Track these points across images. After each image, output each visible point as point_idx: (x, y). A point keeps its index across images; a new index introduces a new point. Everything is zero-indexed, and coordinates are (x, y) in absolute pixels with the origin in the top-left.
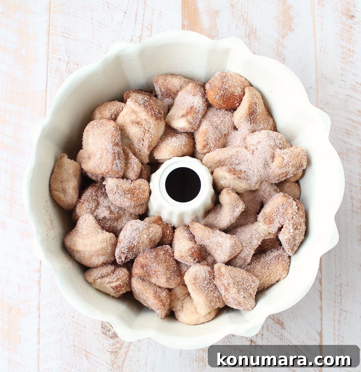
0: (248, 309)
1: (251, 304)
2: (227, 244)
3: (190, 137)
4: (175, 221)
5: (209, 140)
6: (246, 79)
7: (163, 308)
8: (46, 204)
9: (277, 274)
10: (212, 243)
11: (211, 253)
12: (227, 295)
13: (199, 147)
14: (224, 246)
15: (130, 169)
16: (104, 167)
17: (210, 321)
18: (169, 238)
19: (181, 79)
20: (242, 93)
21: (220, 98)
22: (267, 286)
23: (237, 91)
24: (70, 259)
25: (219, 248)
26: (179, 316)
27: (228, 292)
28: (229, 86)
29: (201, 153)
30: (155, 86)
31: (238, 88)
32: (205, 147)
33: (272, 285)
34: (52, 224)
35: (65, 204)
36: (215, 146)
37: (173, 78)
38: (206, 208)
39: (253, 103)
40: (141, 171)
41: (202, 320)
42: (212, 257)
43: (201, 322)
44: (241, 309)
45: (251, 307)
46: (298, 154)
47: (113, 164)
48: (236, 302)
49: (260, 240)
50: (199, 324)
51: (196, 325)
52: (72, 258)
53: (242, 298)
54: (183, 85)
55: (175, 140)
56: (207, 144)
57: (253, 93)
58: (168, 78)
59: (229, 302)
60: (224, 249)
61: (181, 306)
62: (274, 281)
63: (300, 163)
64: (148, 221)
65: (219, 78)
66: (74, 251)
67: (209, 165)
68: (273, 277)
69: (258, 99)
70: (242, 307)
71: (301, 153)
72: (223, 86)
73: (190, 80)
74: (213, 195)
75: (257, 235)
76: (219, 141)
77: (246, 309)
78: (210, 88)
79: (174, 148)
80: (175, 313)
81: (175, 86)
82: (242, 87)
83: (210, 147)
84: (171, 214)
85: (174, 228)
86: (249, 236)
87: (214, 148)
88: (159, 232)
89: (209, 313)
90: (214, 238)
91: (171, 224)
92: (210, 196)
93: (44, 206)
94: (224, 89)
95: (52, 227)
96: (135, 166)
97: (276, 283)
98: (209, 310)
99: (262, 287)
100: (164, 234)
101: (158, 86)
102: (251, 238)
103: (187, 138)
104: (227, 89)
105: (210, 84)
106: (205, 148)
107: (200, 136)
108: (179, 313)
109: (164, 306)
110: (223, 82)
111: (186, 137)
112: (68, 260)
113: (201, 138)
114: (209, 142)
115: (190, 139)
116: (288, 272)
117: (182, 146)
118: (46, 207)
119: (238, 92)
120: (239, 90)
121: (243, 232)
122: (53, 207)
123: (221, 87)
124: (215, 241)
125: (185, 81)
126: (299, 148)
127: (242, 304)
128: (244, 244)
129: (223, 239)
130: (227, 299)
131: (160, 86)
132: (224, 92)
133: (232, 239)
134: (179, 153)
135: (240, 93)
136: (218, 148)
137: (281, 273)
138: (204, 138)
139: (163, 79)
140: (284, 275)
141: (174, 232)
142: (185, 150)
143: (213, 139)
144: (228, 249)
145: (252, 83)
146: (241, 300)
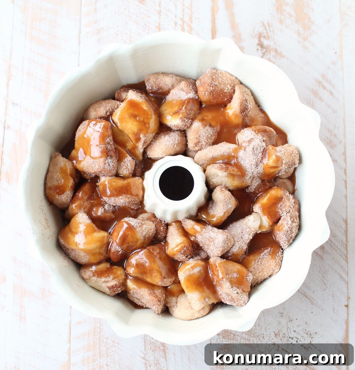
0: (241, 306)
1: (244, 300)
2: (219, 239)
3: (183, 136)
4: (168, 219)
5: (201, 138)
6: (236, 78)
7: (159, 303)
8: (42, 203)
9: (270, 269)
10: (204, 238)
11: (204, 249)
12: (221, 291)
13: (191, 145)
14: (216, 241)
15: (124, 168)
16: (97, 167)
17: (204, 316)
18: (162, 235)
19: (172, 77)
20: (232, 90)
21: (209, 94)
22: (260, 281)
23: (227, 88)
24: (66, 257)
25: (211, 243)
26: (173, 311)
27: (222, 287)
28: (219, 83)
29: (193, 151)
30: (146, 84)
31: (228, 86)
32: (196, 144)
33: (265, 280)
34: (47, 223)
35: (59, 203)
36: (207, 143)
37: (165, 76)
38: (199, 205)
39: (243, 100)
40: (134, 169)
41: (197, 315)
42: (206, 252)
43: (196, 317)
44: (235, 305)
45: (244, 303)
46: (291, 153)
47: (105, 164)
48: (230, 297)
49: (251, 234)
50: (194, 319)
51: (190, 320)
52: (67, 256)
53: (235, 294)
54: (174, 84)
55: (168, 139)
56: (199, 142)
57: (243, 90)
58: (160, 77)
59: (223, 298)
60: (216, 244)
61: (175, 301)
62: (266, 276)
63: (293, 161)
64: (141, 218)
65: (209, 74)
66: (69, 249)
67: (202, 163)
68: (266, 273)
69: (248, 95)
70: (235, 302)
71: (294, 152)
72: (213, 82)
73: (181, 79)
74: (206, 193)
75: (248, 230)
76: (210, 139)
77: (239, 305)
78: (200, 85)
79: (167, 147)
80: (169, 309)
81: (167, 85)
82: (232, 85)
83: (202, 145)
84: (165, 212)
85: (167, 225)
86: (239, 231)
87: (206, 146)
88: (152, 228)
89: (203, 308)
90: (207, 234)
91: (165, 222)
92: (204, 194)
93: (39, 206)
94: (213, 86)
95: (48, 226)
96: (129, 165)
97: (268, 277)
98: (203, 306)
99: (255, 283)
100: (158, 230)
101: (150, 85)
102: (242, 233)
103: (180, 137)
104: (216, 85)
105: (200, 81)
106: (196, 146)
107: (192, 134)
108: (173, 309)
109: (159, 301)
110: (213, 79)
111: (178, 135)
112: (63, 258)
113: (193, 136)
114: (201, 139)
115: (183, 137)
116: (280, 267)
117: (175, 145)
118: (41, 206)
119: (228, 90)
120: (229, 87)
121: (234, 227)
122: (48, 206)
123: (210, 83)
124: (207, 237)
125: (177, 80)
126: (293, 147)
127: (236, 300)
128: (236, 239)
129: (215, 234)
130: (221, 294)
131: (152, 85)
132: (214, 88)
133: (224, 234)
134: (172, 152)
135: (230, 91)
136: (210, 145)
137: (274, 269)
138: (196, 136)
139: (155, 77)
140: (277, 271)
141: (167, 229)
142: (178, 149)
143: (204, 137)
144: (220, 244)
145: (243, 81)
146: (234, 295)
